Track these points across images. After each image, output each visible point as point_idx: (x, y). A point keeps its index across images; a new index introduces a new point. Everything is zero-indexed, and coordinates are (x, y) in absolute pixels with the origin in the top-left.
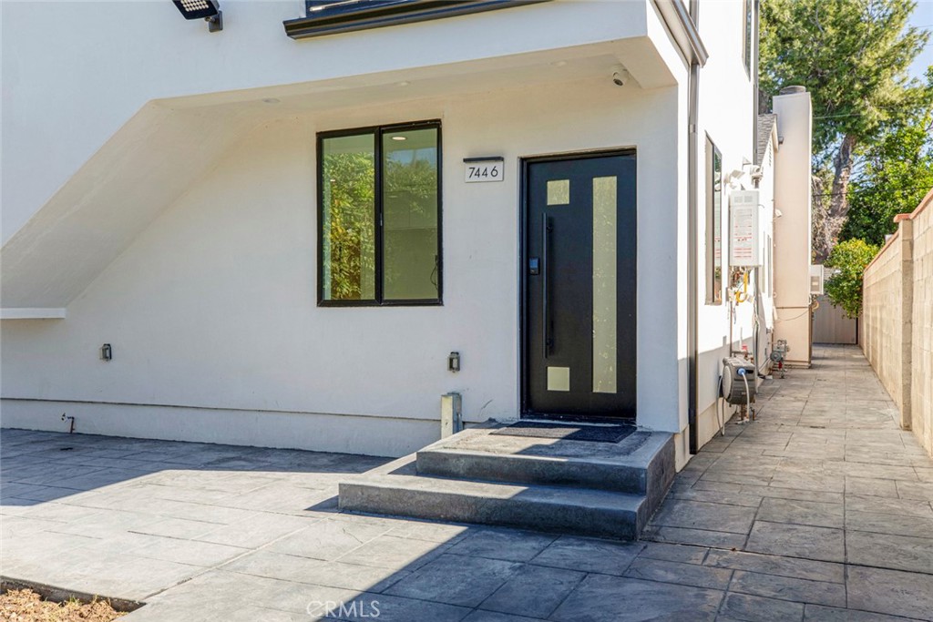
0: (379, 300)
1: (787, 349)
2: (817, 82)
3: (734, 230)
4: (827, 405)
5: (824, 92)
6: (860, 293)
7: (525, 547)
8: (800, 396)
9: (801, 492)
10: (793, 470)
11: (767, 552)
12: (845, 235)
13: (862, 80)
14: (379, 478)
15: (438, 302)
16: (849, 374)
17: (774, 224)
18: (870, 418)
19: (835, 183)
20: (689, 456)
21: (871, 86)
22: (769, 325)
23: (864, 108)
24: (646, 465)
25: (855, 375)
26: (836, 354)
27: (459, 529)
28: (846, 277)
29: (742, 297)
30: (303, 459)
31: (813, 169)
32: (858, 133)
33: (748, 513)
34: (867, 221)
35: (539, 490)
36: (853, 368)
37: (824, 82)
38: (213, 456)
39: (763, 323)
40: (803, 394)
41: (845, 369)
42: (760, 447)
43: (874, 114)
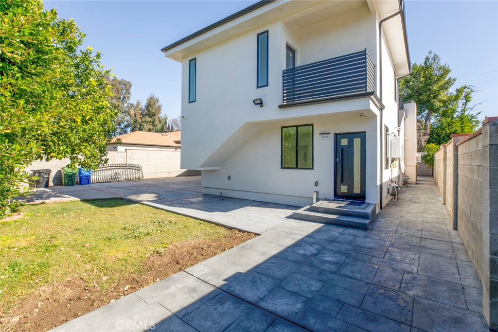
0: (297, 168)
1: (409, 179)
2: (418, 94)
3: (392, 148)
4: (421, 196)
5: (421, 97)
6: (433, 160)
7: (341, 230)
8: (412, 193)
9: (411, 220)
10: (409, 215)
11: (401, 234)
12: (429, 142)
13: (433, 94)
14: (301, 211)
15: (312, 169)
16: (429, 186)
17: (405, 141)
18: (434, 201)
19: (425, 125)
20: (380, 210)
21: (437, 95)
22: (403, 171)
23: (435, 102)
24: (370, 212)
25: (431, 187)
26: (425, 179)
27: (323, 225)
28: (429, 155)
29: (395, 166)
30: (278, 206)
31: (417, 120)
32: (432, 110)
33: (396, 225)
34: (436, 137)
35: (342, 217)
36: (430, 184)
37: (420, 94)
38: (257, 204)
39: (401, 172)
40: (414, 193)
41: (428, 184)
42: (400, 208)
43: (438, 104)
